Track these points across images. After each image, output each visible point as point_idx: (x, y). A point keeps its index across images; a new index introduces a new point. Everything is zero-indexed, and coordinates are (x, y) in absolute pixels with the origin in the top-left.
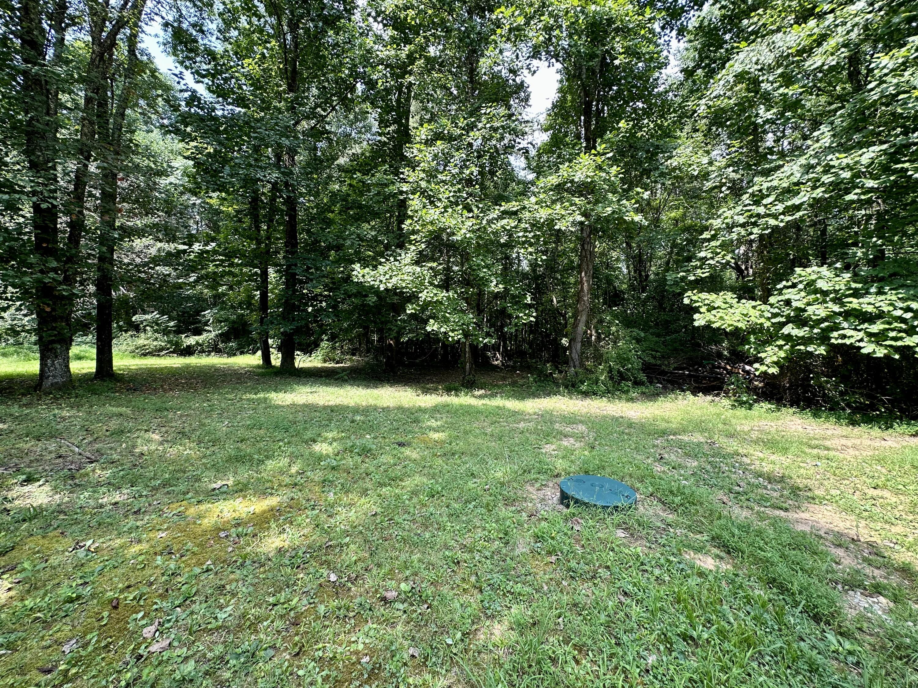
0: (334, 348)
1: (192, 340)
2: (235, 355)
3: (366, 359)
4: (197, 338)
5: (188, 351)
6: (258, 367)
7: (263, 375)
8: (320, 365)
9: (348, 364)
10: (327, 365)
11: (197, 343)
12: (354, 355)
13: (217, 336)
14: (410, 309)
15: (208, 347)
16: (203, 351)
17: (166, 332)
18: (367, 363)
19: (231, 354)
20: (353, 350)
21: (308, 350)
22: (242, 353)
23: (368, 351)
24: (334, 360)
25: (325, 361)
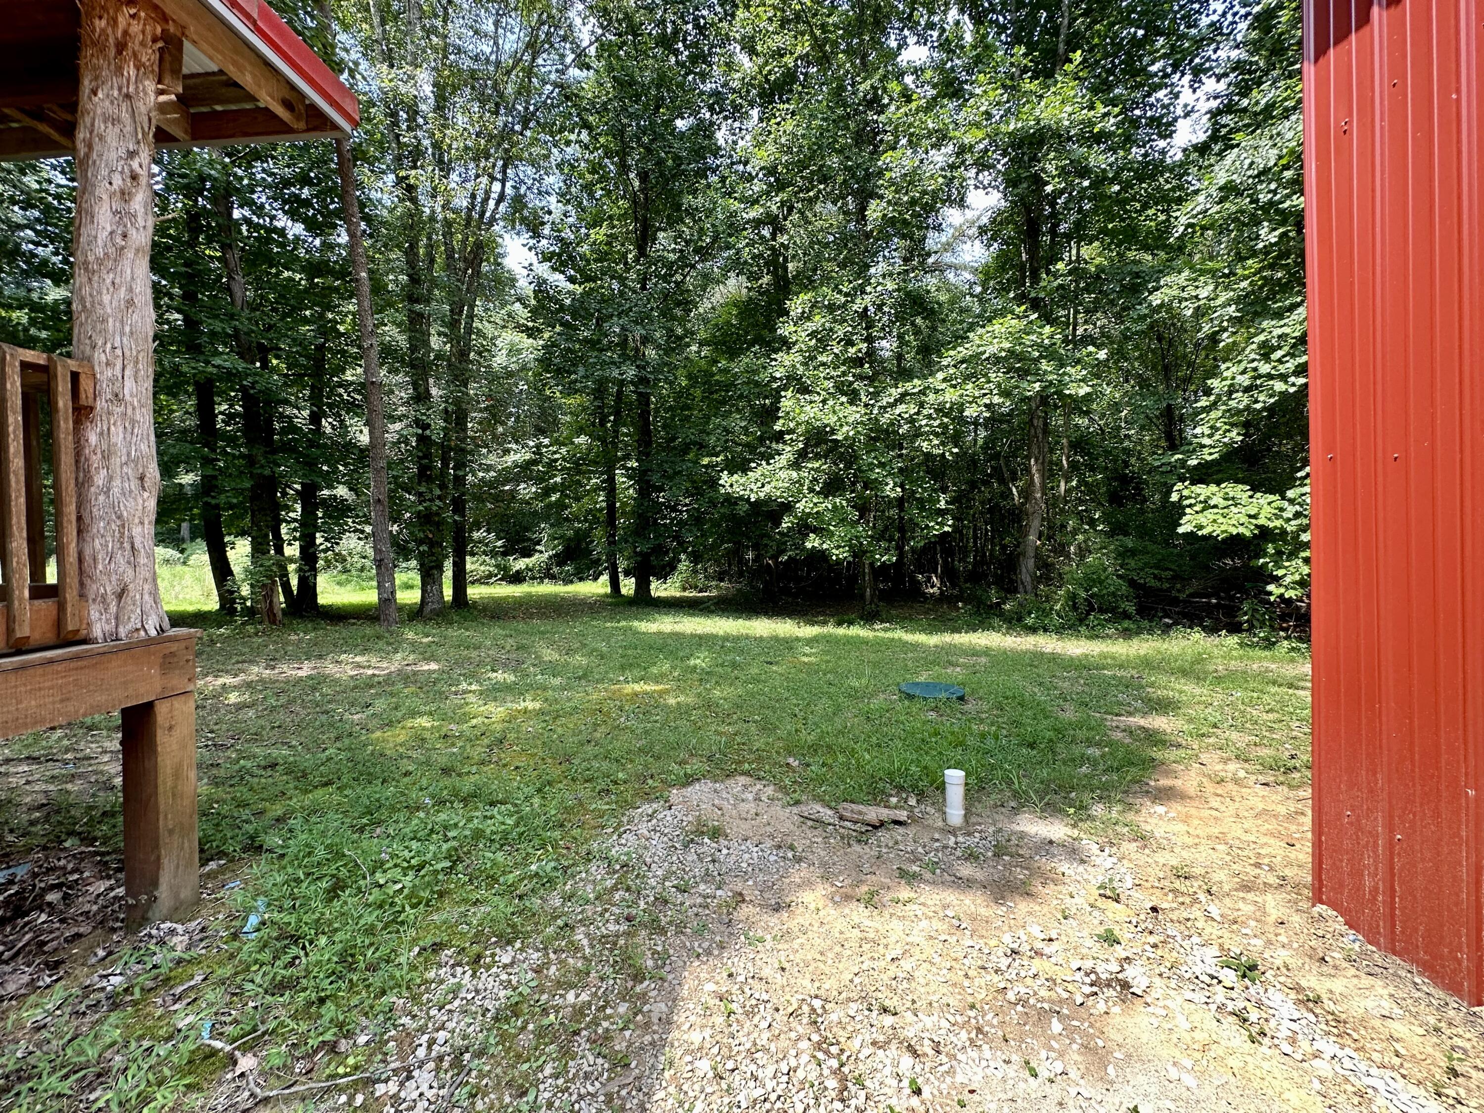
0: (695, 572)
1: (520, 564)
2: (572, 582)
3: (738, 586)
4: (527, 560)
5: (517, 578)
6: (606, 595)
7: (616, 605)
8: (678, 594)
9: (714, 593)
10: (686, 594)
11: (527, 568)
12: (722, 580)
13: (550, 558)
14: (786, 523)
15: (539, 572)
16: (533, 578)
17: (493, 554)
18: (739, 590)
19: (568, 581)
20: (720, 573)
21: (664, 573)
22: (581, 579)
23: (741, 574)
24: (696, 587)
25: (684, 589)
